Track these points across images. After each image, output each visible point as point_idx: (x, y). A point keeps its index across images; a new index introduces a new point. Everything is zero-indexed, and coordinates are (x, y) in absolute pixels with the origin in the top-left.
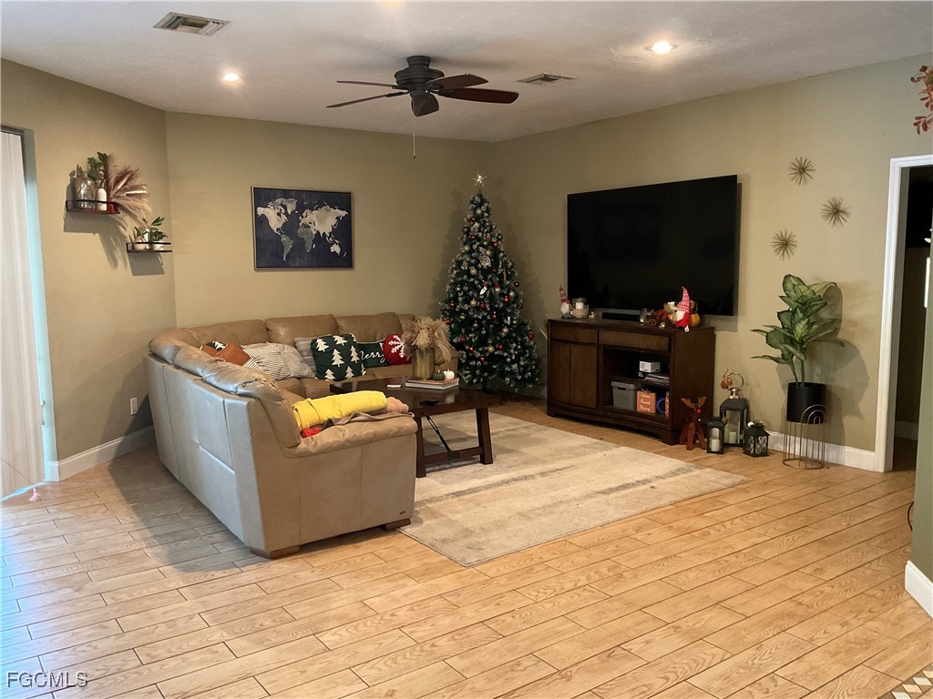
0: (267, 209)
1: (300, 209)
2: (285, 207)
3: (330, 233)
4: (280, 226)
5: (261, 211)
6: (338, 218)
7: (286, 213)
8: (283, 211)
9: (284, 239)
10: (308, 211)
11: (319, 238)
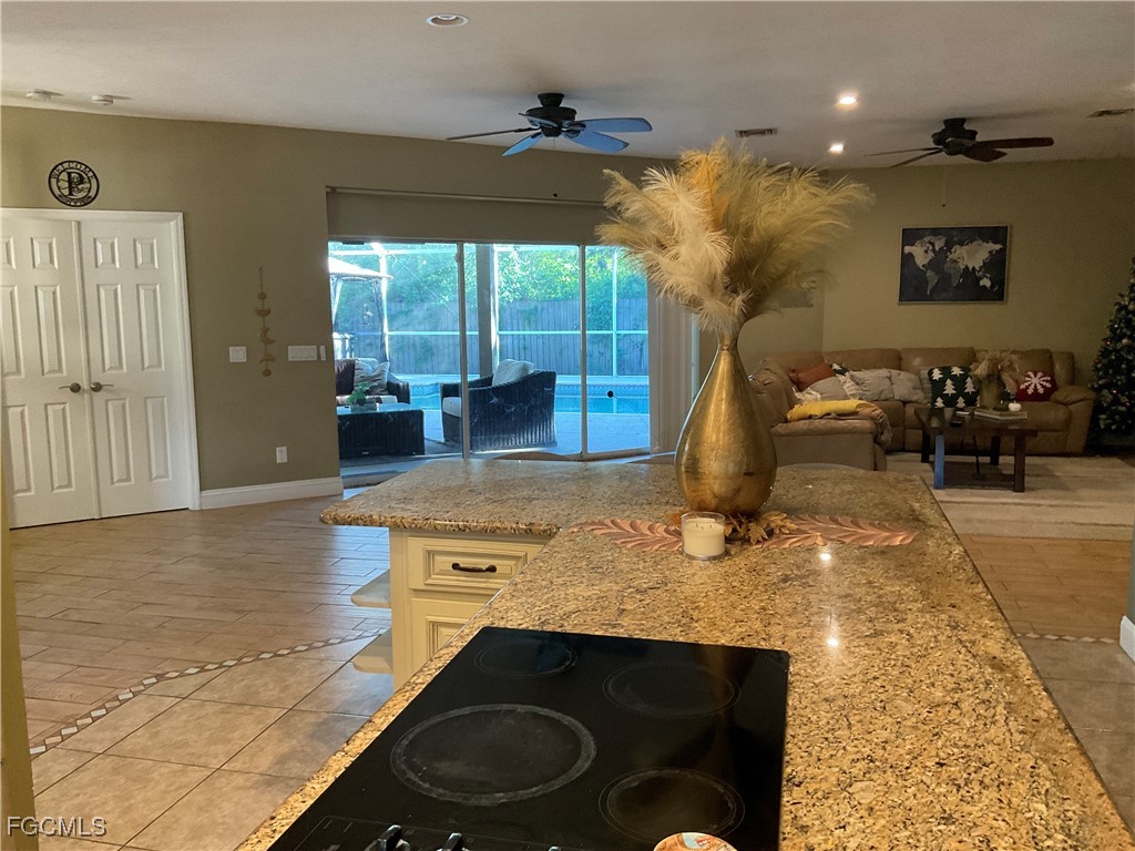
0: (913, 248)
1: (949, 246)
2: (933, 244)
3: (980, 268)
4: (926, 262)
5: (908, 249)
6: (991, 252)
7: (934, 250)
8: (931, 248)
9: (929, 273)
10: (957, 247)
11: (969, 274)
